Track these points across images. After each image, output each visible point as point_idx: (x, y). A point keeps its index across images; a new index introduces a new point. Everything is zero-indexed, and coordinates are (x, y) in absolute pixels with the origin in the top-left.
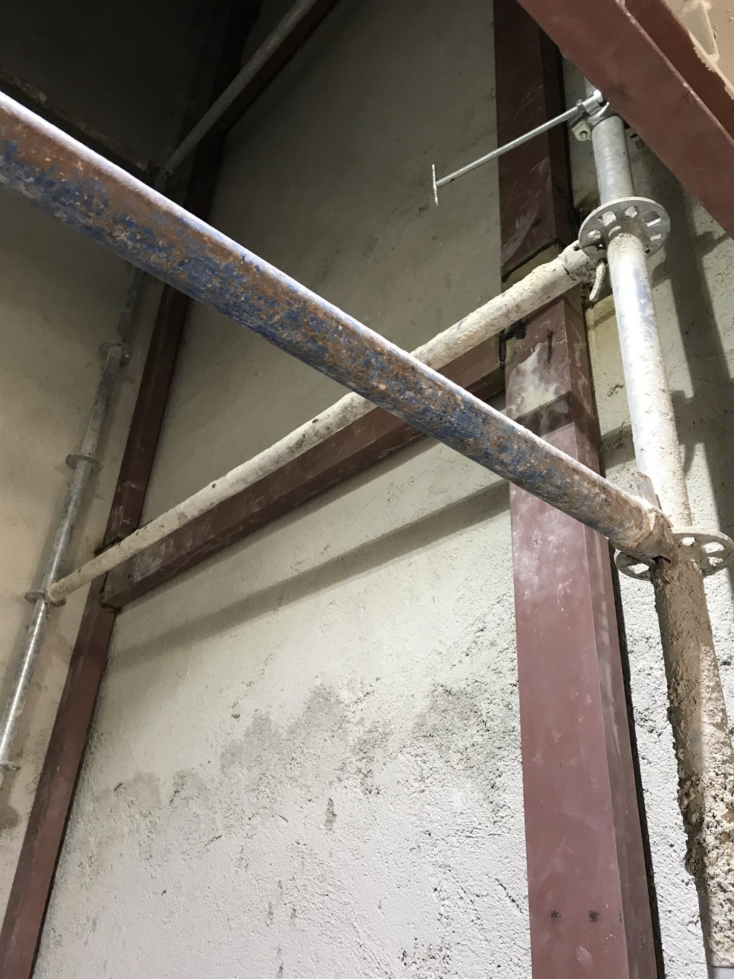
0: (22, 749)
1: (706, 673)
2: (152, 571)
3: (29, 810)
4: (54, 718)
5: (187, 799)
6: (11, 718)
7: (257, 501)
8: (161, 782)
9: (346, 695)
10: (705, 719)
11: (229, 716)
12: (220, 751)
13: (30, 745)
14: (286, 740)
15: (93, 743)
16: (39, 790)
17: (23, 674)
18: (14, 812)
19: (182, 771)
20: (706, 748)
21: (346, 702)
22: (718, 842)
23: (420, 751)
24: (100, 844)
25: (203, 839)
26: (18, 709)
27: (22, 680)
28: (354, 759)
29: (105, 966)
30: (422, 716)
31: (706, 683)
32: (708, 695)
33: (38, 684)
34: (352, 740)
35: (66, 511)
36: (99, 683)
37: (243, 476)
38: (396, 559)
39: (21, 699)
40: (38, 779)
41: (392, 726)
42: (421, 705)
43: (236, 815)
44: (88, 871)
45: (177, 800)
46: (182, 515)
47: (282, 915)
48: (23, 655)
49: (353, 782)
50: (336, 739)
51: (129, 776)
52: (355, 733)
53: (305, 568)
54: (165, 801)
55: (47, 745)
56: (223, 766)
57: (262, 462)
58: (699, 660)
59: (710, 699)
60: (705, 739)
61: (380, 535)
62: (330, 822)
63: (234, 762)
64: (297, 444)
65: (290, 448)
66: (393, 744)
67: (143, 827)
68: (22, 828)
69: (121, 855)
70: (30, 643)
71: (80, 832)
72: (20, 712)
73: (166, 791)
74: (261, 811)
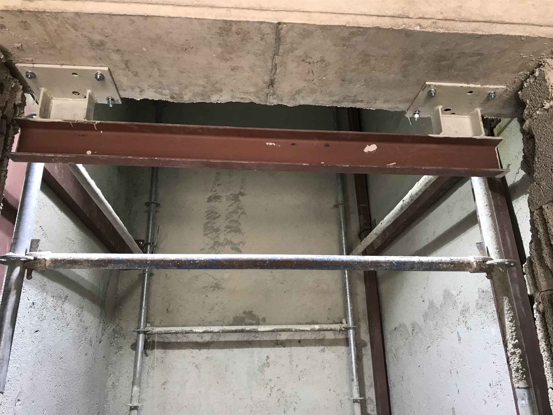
0: (358, 318)
1: (506, 305)
2: (379, 245)
3: (369, 340)
4: (366, 305)
5: (417, 333)
6: (349, 310)
7: (404, 216)
8: (407, 327)
9: (454, 293)
10: (506, 320)
11: (421, 301)
12: (422, 314)
13: (361, 316)
14: (440, 310)
15: (383, 312)
16: (370, 332)
17: (348, 293)
18: (364, 341)
19: (413, 323)
20: (507, 328)
21: (454, 295)
22: (511, 355)
23: (479, 314)
24: (396, 350)
25: (425, 347)
26: (350, 307)
27: (348, 296)
28: (461, 317)
29: (409, 392)
30: (477, 300)
31: (506, 309)
32: (507, 312)
33: (355, 293)
34: (460, 310)
35: (341, 227)
36: (377, 289)
37: (389, 220)
38: (457, 238)
39: (350, 302)
40: (368, 328)
41: (469, 304)
42: (476, 296)
43: (432, 338)
44: (395, 359)
45: (414, 333)
46: (376, 234)
47: (454, 373)
48: (346, 286)
49: (463, 325)
50: (455, 309)
51: (397, 325)
52: (460, 307)
53: (430, 241)
54: (411, 334)
55: (367, 315)
56: (424, 320)
57: (393, 215)
58: (503, 302)
59: (507, 313)
60: (506, 326)
61: (449, 227)
62: (459, 340)
63: (427, 319)
64: (401, 208)
65: (399, 210)
66: (471, 312)
67: (407, 344)
68: (369, 346)
69: (403, 354)
70: (346, 281)
71: (389, 345)
72: (351, 308)
73: (410, 330)
74: (439, 336)
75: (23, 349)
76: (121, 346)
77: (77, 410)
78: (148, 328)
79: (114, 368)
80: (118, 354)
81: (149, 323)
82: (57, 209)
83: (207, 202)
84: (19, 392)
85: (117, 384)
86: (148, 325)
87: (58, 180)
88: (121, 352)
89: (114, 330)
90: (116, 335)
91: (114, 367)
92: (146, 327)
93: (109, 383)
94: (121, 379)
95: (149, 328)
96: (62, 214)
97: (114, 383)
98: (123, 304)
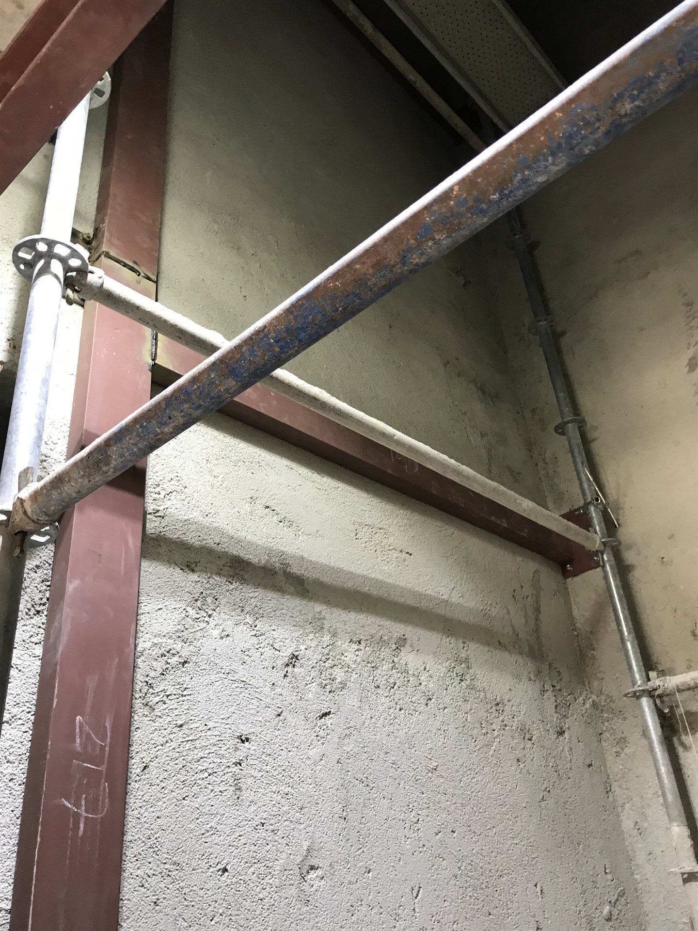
75: (290, 754)
76: (623, 736)
77: (539, 889)
78: (654, 683)
79: (627, 788)
80: (623, 755)
81: (652, 669)
82: (304, 471)
83: (689, 372)
84: (305, 848)
85: (646, 825)
86: (652, 674)
87: (263, 411)
88: (627, 750)
89: (594, 705)
90: (605, 715)
91: (624, 787)
92: (649, 680)
93: (627, 824)
94: (649, 812)
95: (656, 681)
96: (325, 479)
97: (637, 822)
98: (595, 645)
